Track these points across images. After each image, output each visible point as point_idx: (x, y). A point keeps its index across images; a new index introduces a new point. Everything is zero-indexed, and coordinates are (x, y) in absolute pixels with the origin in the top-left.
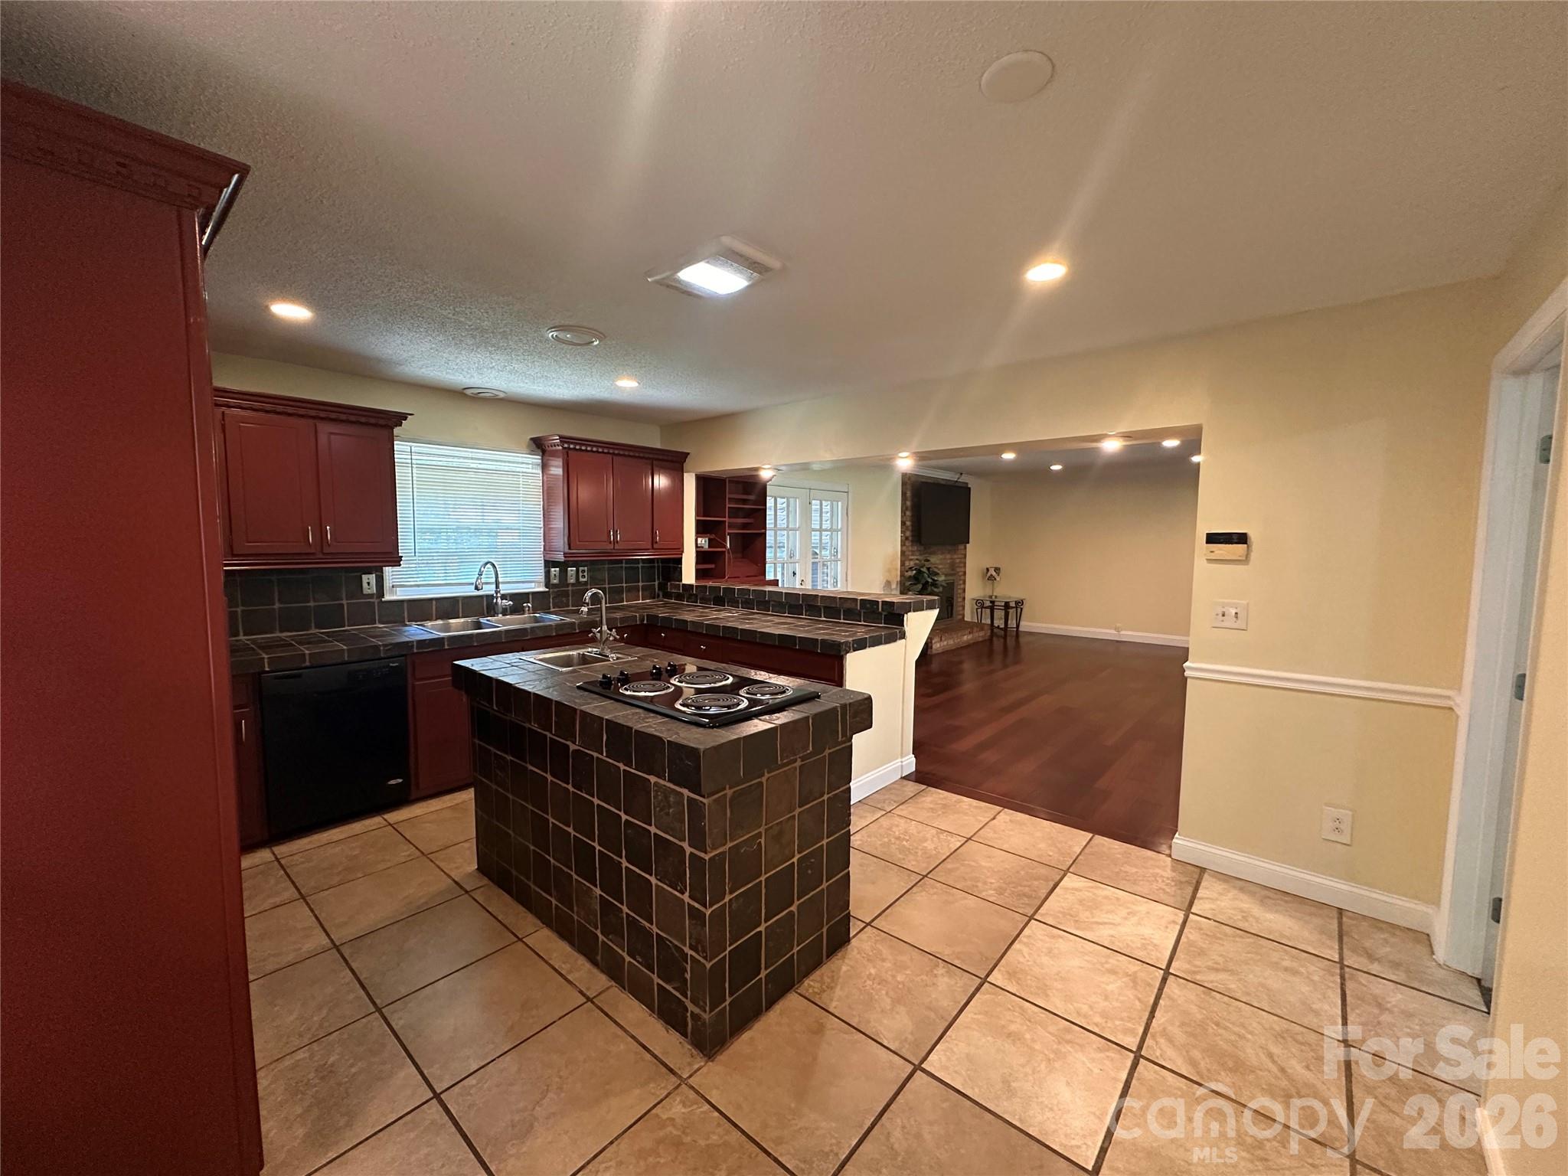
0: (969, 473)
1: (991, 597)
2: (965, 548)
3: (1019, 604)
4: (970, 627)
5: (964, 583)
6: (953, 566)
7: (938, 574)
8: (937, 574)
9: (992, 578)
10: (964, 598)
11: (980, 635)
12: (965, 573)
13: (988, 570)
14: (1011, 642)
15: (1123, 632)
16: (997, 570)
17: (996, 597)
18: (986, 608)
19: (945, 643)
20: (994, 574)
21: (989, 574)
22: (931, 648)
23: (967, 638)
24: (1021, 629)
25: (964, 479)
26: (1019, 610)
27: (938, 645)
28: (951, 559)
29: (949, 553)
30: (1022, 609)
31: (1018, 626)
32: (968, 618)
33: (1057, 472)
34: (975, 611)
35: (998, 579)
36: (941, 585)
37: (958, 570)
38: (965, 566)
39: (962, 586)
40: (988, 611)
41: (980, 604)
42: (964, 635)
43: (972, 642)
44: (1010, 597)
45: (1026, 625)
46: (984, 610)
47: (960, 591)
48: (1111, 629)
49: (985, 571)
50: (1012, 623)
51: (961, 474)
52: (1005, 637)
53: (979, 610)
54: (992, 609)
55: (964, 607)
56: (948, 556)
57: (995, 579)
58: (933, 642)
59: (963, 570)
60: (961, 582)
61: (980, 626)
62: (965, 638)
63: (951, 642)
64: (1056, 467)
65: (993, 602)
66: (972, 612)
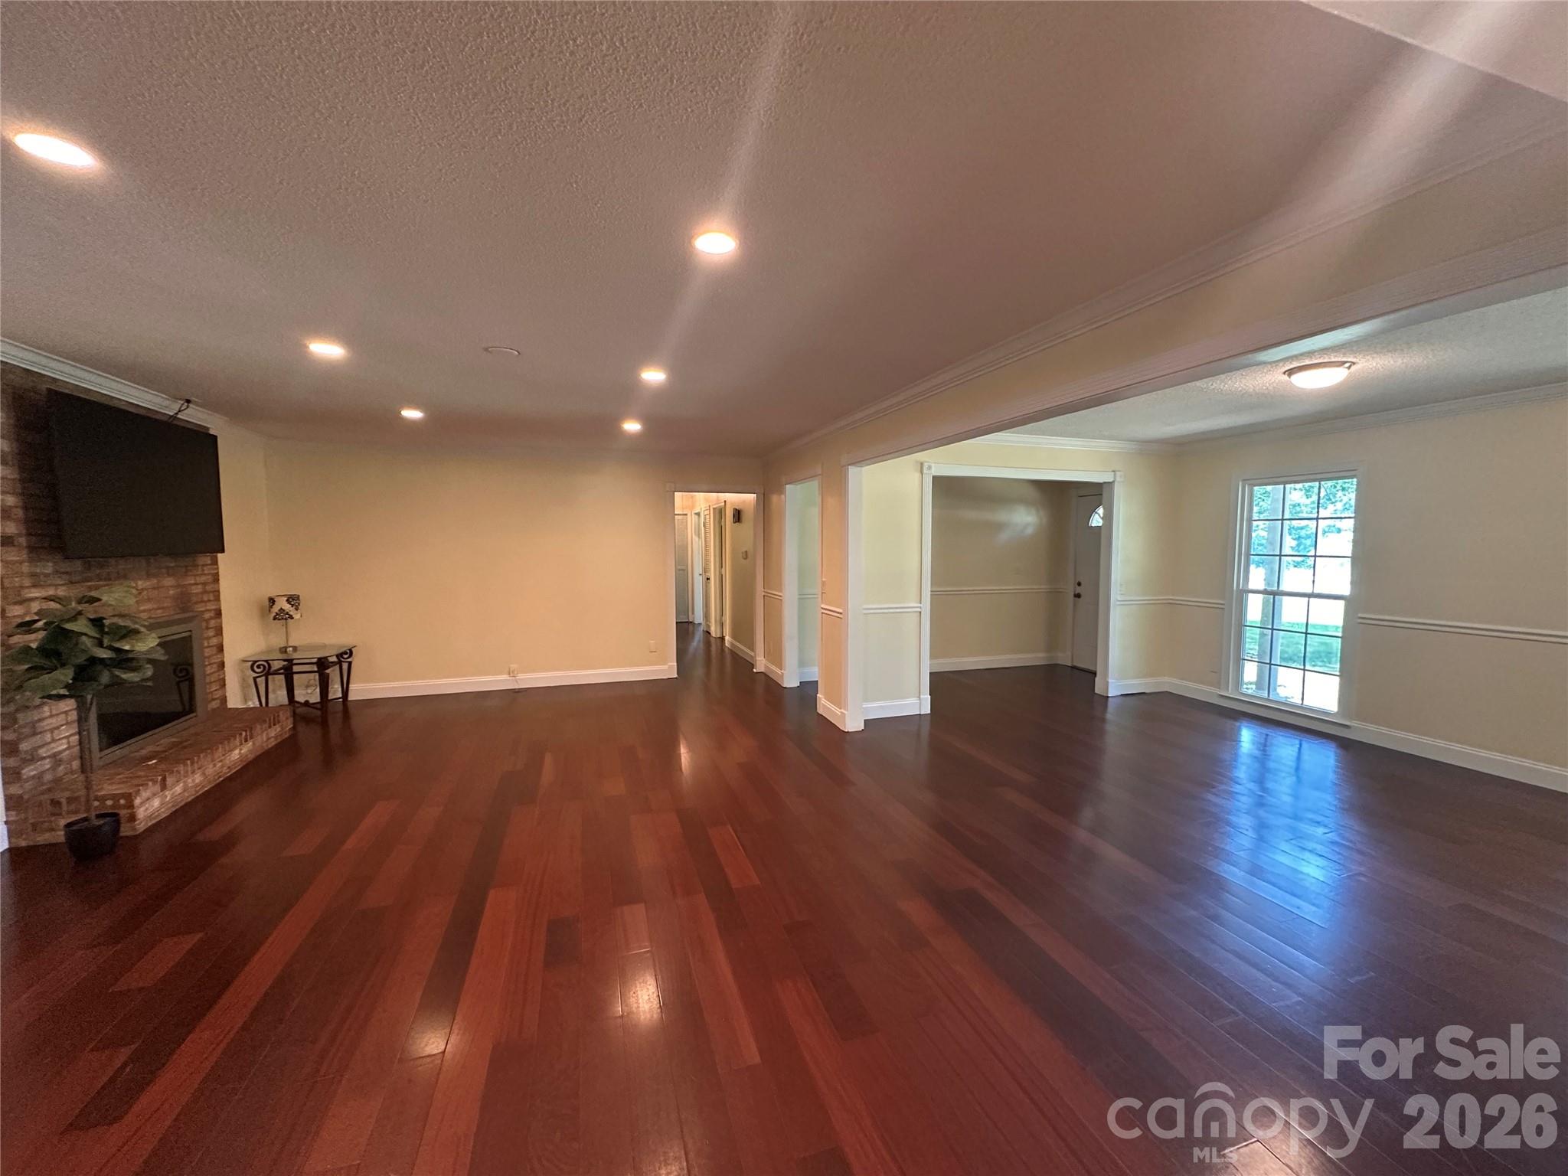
0: (214, 405)
1: (284, 650)
2: (215, 562)
3: (345, 656)
4: (245, 722)
5: (219, 631)
6: (184, 602)
7: (137, 632)
8: (130, 633)
9: (283, 616)
10: (222, 665)
11: (267, 737)
12: (219, 613)
13: (272, 601)
14: (335, 728)
15: (520, 676)
16: (293, 600)
17: (295, 649)
18: (276, 673)
19: (178, 789)
20: (287, 607)
21: (276, 609)
22: (132, 818)
23: (238, 753)
24: (352, 697)
25: (194, 416)
26: (345, 666)
27: (156, 803)
28: (178, 586)
29: (169, 575)
30: (350, 664)
31: (345, 693)
32: (234, 701)
33: (413, 423)
34: (251, 682)
35: (297, 616)
36: (150, 661)
37: (200, 608)
38: (218, 599)
39: (214, 641)
40: (280, 679)
41: (263, 669)
42: (231, 750)
43: (251, 757)
44: (324, 646)
45: (359, 691)
46: (270, 677)
47: (207, 652)
48: (501, 673)
49: (267, 603)
50: (335, 692)
51: (188, 401)
52: (324, 723)
53: (261, 681)
54: (288, 672)
55: (223, 684)
56: (169, 581)
57: (291, 617)
58: (137, 801)
59: (212, 606)
60: (211, 633)
61: (263, 715)
62: (235, 754)
63: (198, 778)
64: (412, 414)
65: (290, 662)
66: (244, 686)
